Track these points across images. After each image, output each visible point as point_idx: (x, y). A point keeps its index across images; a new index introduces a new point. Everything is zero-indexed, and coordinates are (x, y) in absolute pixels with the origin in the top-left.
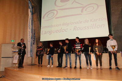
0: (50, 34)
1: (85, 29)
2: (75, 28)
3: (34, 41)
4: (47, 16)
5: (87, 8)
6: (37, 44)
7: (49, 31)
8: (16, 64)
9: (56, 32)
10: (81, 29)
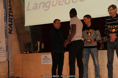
0: (45, 10)
3: (10, 25)
6: (18, 34)
7: (44, 3)
9: (59, 4)
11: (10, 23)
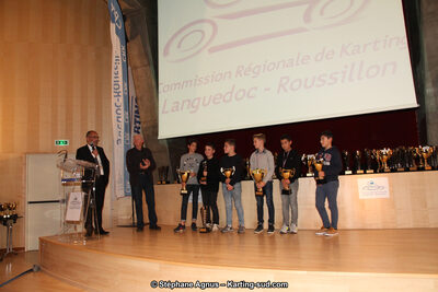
0: (191, 112)
1: (320, 83)
2: (284, 81)
4: (179, 46)
7: (189, 101)
8: (78, 222)
9: (215, 103)
10: (306, 86)
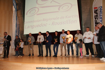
0: (32, 29)
1: (61, 24)
2: (53, 23)
3: (18, 34)
5: (63, 7)
7: (31, 26)
9: (37, 27)
10: (58, 24)
11: (18, 33)
